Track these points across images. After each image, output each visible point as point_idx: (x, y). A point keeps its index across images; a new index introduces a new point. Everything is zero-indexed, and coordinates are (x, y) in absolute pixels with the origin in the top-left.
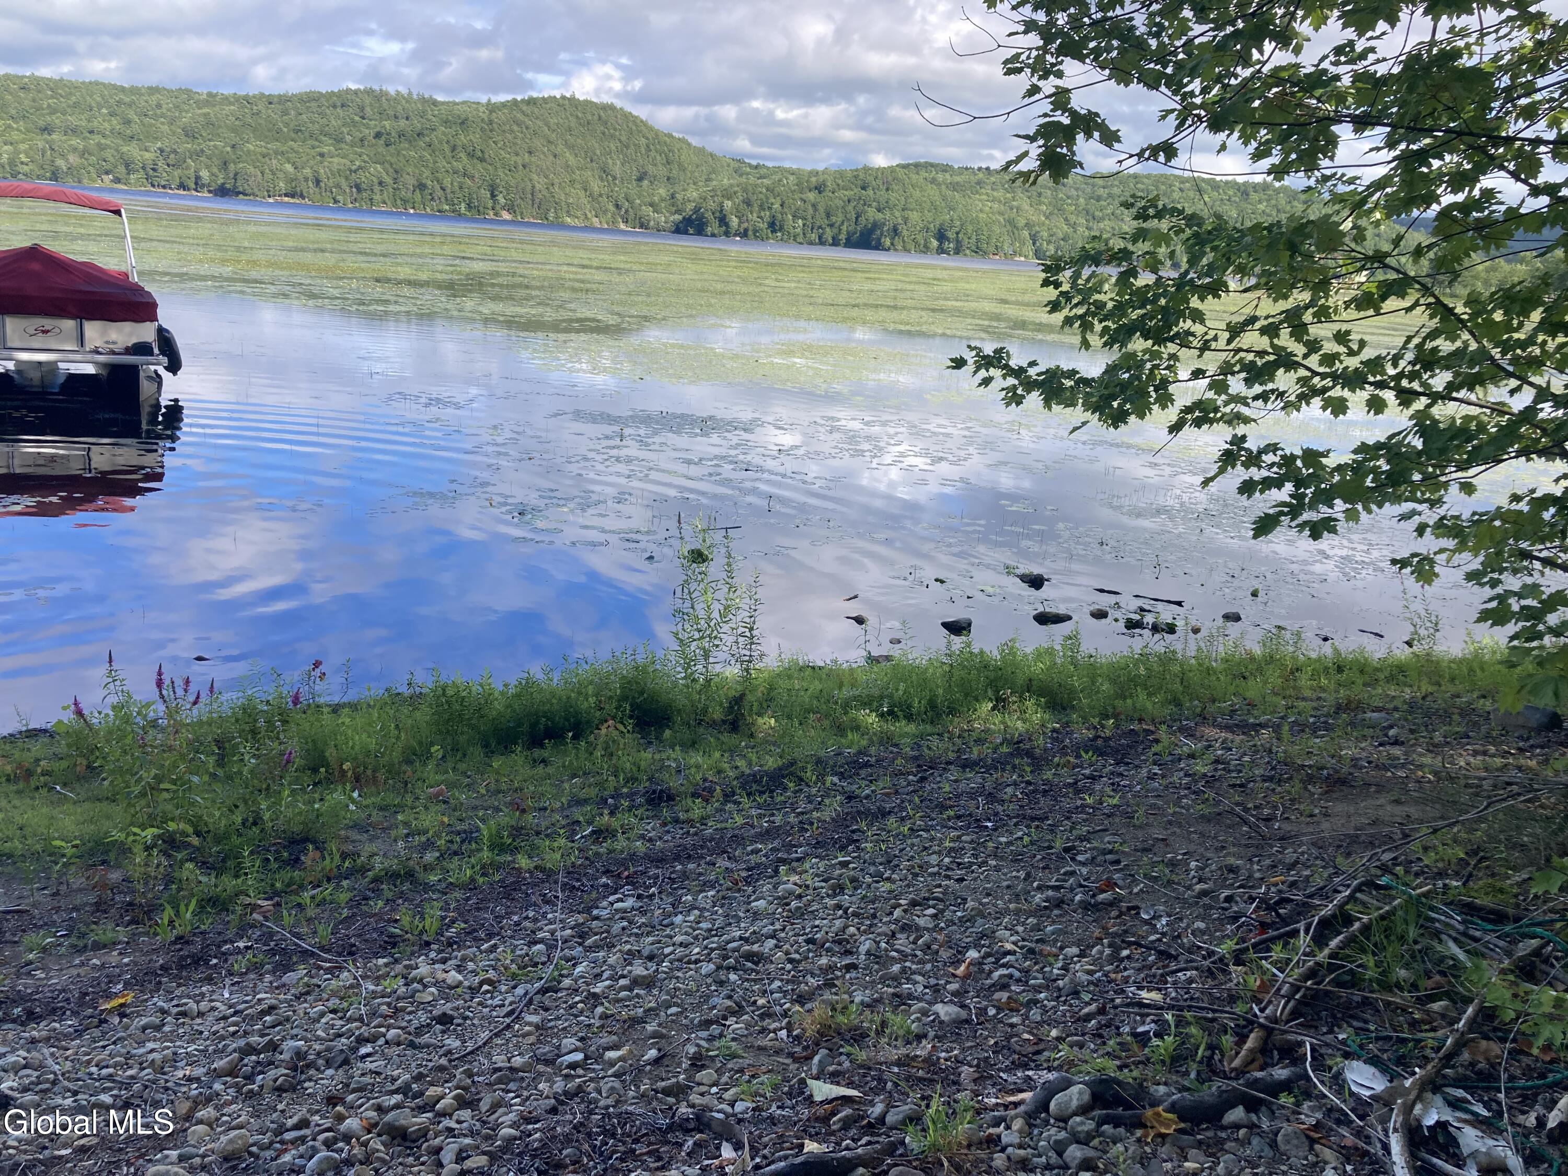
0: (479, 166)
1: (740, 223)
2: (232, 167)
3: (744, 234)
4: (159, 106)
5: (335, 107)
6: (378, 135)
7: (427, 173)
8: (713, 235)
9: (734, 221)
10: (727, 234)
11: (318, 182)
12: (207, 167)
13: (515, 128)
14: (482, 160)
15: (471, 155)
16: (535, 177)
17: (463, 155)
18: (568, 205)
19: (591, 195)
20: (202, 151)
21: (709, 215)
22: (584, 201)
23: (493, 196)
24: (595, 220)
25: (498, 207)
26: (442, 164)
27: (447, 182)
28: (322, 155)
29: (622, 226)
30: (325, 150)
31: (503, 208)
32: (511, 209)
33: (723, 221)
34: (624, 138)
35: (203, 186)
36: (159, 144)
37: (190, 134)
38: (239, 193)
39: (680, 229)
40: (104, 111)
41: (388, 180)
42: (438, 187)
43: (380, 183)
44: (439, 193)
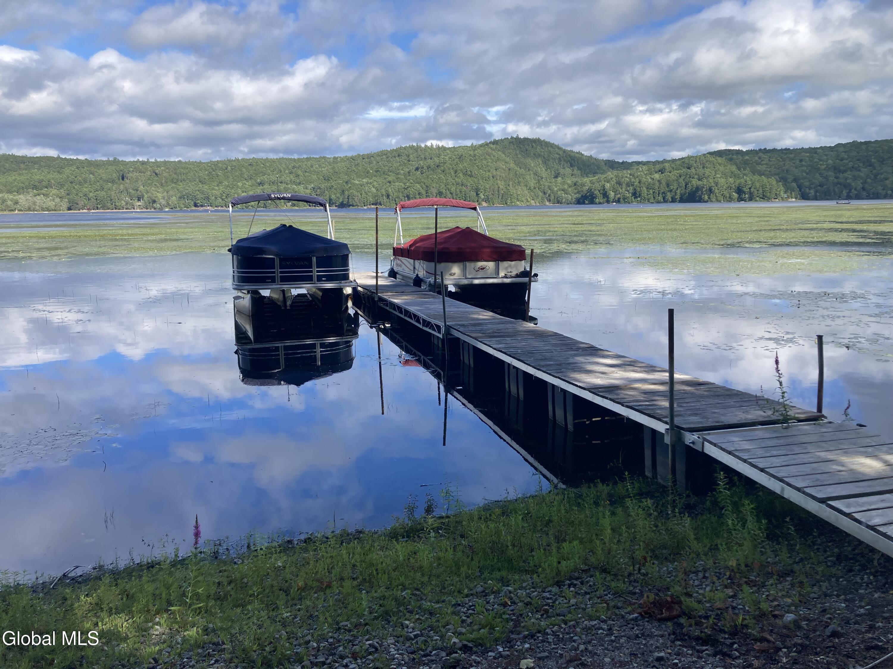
0: (470, 180)
1: (615, 195)
2: (346, 193)
3: (618, 201)
4: (312, 166)
5: (395, 157)
6: (417, 169)
7: (443, 186)
8: (600, 203)
9: (612, 194)
10: (608, 202)
11: (388, 196)
12: (335, 194)
13: (487, 157)
14: (471, 176)
15: (465, 174)
16: (499, 182)
17: (461, 175)
18: (518, 195)
19: (530, 189)
20: (332, 186)
21: (597, 192)
22: (526, 192)
23: (477, 194)
24: (532, 202)
25: (480, 200)
26: (450, 180)
27: (453, 189)
28: (390, 182)
29: (547, 203)
30: (390, 179)
31: (483, 200)
32: (487, 200)
33: (605, 195)
34: (546, 156)
35: (333, 203)
36: (313, 186)
37: (327, 179)
38: (350, 205)
39: (580, 201)
40: (287, 171)
41: (423, 192)
42: (448, 192)
43: (419, 194)
44: (450, 196)
